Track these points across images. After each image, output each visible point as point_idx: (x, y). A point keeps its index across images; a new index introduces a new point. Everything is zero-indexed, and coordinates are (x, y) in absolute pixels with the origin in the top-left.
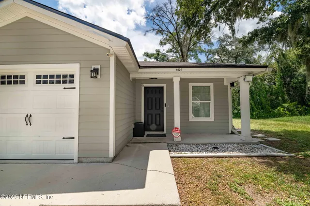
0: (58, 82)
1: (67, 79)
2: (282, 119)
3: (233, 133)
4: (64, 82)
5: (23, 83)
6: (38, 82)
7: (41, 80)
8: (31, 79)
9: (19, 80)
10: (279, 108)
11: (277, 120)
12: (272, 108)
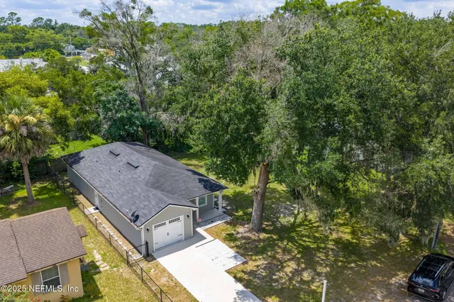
1: (178, 219)
3: (214, 208)
7: (170, 222)
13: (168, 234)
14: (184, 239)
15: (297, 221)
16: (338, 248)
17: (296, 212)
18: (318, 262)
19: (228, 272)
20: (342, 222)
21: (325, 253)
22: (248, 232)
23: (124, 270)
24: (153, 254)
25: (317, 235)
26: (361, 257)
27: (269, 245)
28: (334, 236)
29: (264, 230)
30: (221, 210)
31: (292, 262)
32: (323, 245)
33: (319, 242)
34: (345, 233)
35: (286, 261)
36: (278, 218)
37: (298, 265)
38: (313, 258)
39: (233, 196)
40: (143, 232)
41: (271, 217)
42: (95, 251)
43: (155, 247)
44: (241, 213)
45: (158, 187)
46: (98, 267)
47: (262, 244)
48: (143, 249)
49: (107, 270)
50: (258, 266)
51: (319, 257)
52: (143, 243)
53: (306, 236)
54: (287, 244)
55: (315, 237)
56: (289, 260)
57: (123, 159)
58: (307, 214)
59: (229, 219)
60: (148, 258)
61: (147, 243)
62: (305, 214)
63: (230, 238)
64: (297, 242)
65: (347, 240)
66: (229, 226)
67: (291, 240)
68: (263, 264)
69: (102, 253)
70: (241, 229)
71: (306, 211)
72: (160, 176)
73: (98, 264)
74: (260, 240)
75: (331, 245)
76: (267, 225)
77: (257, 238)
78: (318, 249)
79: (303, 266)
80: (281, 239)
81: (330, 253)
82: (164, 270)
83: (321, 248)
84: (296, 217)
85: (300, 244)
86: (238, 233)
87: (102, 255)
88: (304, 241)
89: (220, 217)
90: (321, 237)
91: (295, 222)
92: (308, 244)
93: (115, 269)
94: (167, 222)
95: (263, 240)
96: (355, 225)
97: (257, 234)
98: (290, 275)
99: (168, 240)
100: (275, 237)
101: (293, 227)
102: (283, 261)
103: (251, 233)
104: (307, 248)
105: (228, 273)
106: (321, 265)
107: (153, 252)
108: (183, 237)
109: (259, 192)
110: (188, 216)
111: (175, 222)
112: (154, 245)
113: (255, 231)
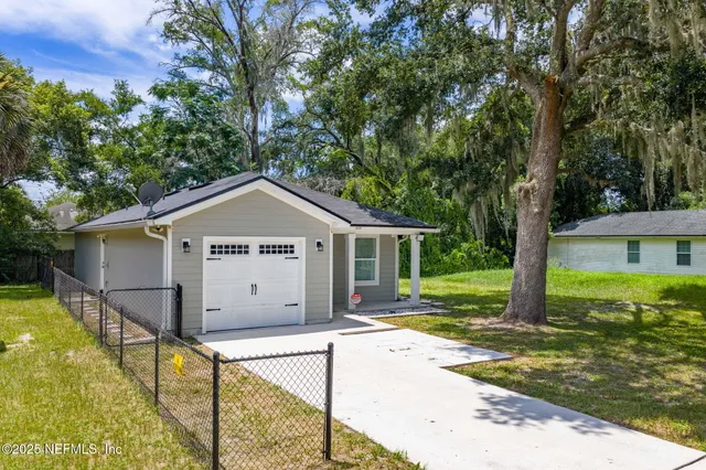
0: (280, 252)
1: (288, 249)
2: (456, 276)
3: (399, 300)
4: (286, 252)
5: (247, 252)
6: (262, 252)
7: (264, 250)
8: (254, 249)
9: (242, 250)
10: (454, 251)
11: (448, 280)
12: (443, 251)
13: (254, 287)
14: (303, 322)
15: (645, 319)
22: (500, 323)
23: (81, 355)
31: (686, 367)
40: (169, 247)
42: (28, 334)
43: (207, 320)
47: (551, 338)
48: (166, 322)
52: (168, 279)
58: (666, 314)
59: (439, 311)
61: (178, 291)
62: (662, 313)
63: (446, 329)
66: (439, 317)
69: (47, 334)
74: (542, 335)
76: (555, 321)
77: (530, 331)
86: (471, 325)
93: (52, 352)
94: (254, 244)
95: (556, 335)
97: (531, 326)
99: (254, 308)
103: (512, 324)
107: (200, 333)
108: (301, 313)
109: (533, 188)
110: (319, 244)
111: (277, 255)
112: (205, 313)
113: (523, 320)
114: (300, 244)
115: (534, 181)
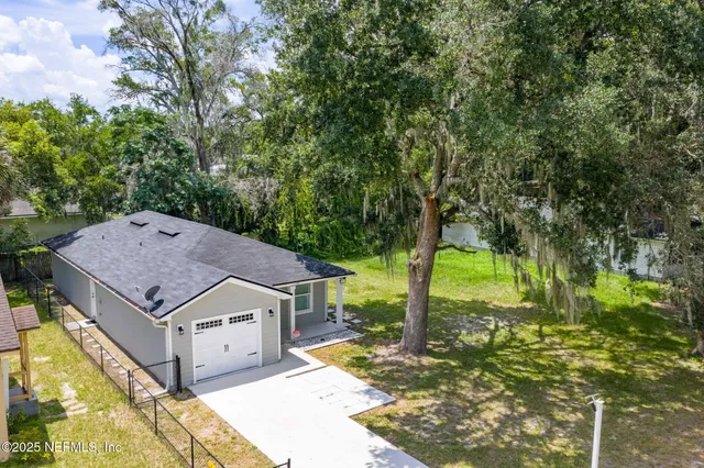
0: (243, 320)
1: (249, 317)
3: (327, 320)
4: (247, 319)
5: (221, 324)
6: (231, 322)
7: (232, 320)
8: (226, 322)
9: (218, 323)
13: (227, 347)
14: (261, 364)
15: (496, 340)
16: (592, 382)
17: (492, 327)
18: (554, 404)
19: (356, 418)
20: (587, 344)
21: (565, 390)
22: (396, 354)
23: (121, 416)
24: (190, 388)
25: (541, 362)
26: (646, 396)
27: (443, 375)
28: (577, 363)
29: (430, 353)
30: (340, 324)
31: (497, 403)
32: (557, 378)
33: (549, 372)
34: (599, 360)
35: (482, 402)
36: (456, 336)
37: (512, 408)
38: (541, 397)
39: (365, 306)
40: (169, 332)
41: (442, 334)
42: (66, 385)
43: (197, 374)
44: (381, 328)
45: (213, 261)
46: (63, 410)
47: (426, 373)
48: (170, 381)
49: (82, 415)
50: (421, 408)
51: (555, 396)
52: (170, 356)
53: (519, 363)
54: (482, 374)
55: (537, 366)
56: (488, 399)
57: (152, 229)
58: (514, 330)
59: (356, 336)
60: (179, 395)
61: (177, 360)
62: (510, 330)
63: (359, 364)
64: (502, 372)
65: (606, 370)
66: (356, 346)
67: (490, 368)
68: (432, 406)
69: (81, 386)
70: (382, 351)
71: (511, 326)
72: (219, 246)
73: (64, 405)
74: (422, 368)
75: (574, 377)
76: (435, 346)
77: (415, 364)
78: (550, 383)
79: (522, 410)
80: (468, 366)
81: (577, 390)
82: (211, 414)
83: (555, 381)
84: (492, 334)
85: (509, 376)
86: (376, 356)
87: (78, 390)
88: (517, 370)
89: (338, 333)
90: (550, 366)
91: (491, 342)
92: (526, 374)
93: (100, 413)
94: (225, 318)
95: (430, 368)
96: (615, 348)
97: (415, 358)
98: (496, 425)
99: (226, 361)
100: (453, 363)
101: (490, 349)
102: (476, 401)
103: (404, 356)
104: (526, 381)
105: (355, 420)
106: (563, 409)
107: (192, 384)
108: (259, 359)
109: (419, 264)
110: (270, 311)
111: (242, 323)
112: (195, 369)
113: (411, 352)
114: (258, 313)
115: (419, 259)
